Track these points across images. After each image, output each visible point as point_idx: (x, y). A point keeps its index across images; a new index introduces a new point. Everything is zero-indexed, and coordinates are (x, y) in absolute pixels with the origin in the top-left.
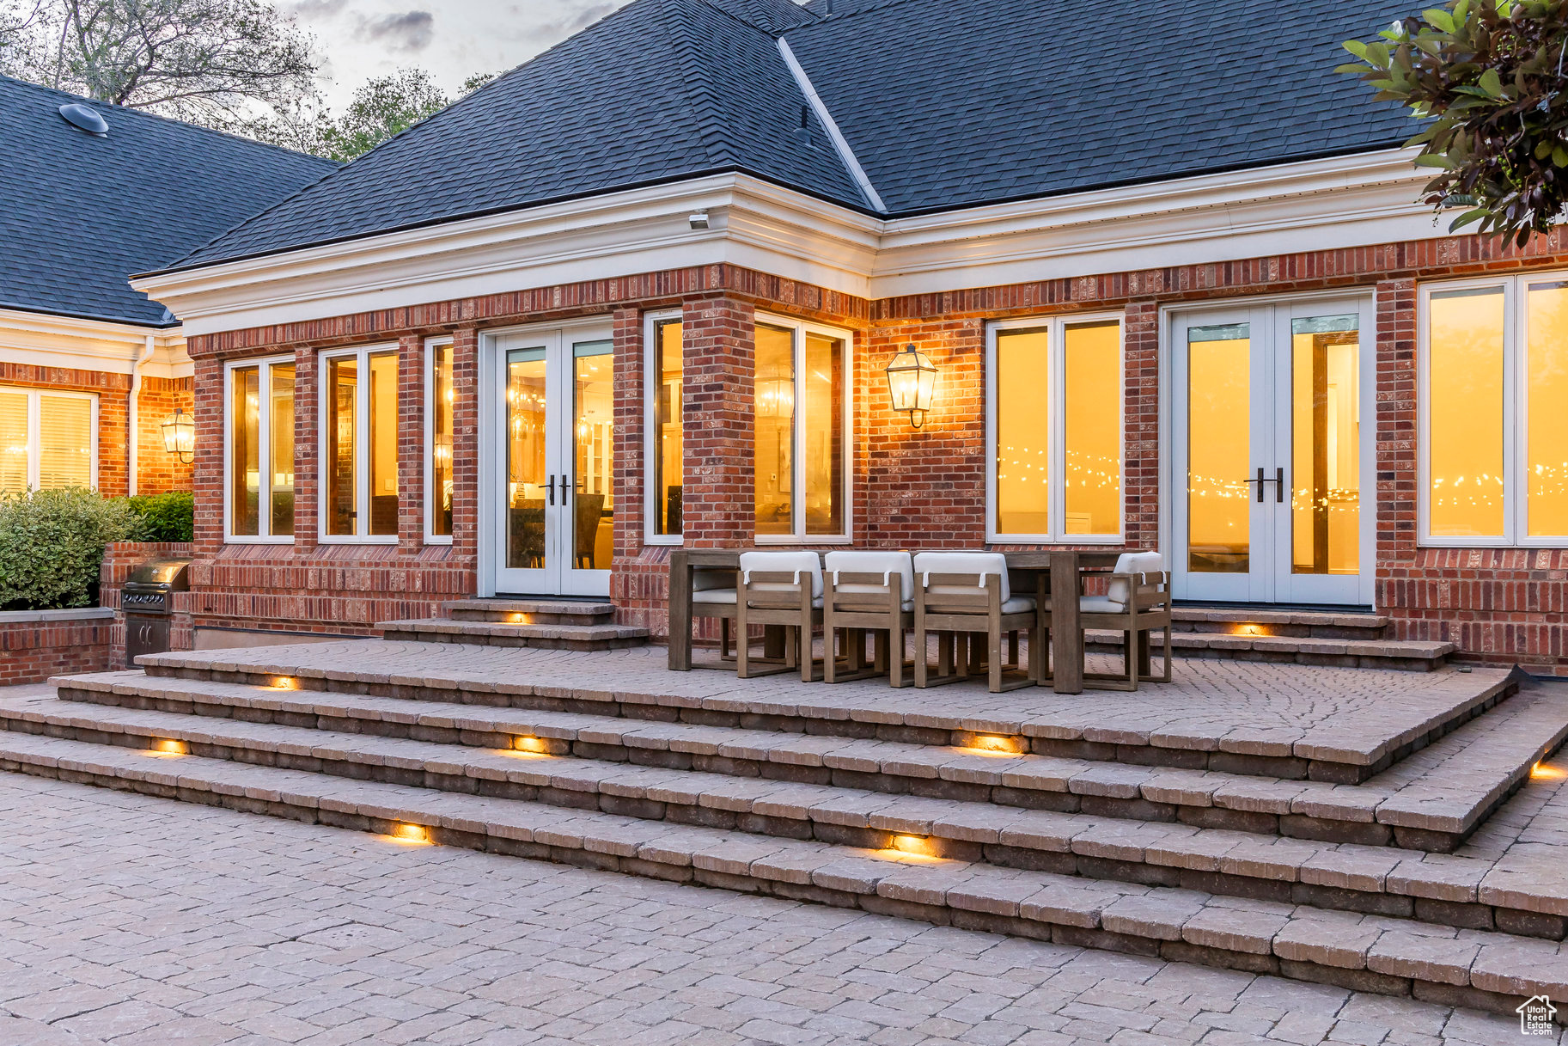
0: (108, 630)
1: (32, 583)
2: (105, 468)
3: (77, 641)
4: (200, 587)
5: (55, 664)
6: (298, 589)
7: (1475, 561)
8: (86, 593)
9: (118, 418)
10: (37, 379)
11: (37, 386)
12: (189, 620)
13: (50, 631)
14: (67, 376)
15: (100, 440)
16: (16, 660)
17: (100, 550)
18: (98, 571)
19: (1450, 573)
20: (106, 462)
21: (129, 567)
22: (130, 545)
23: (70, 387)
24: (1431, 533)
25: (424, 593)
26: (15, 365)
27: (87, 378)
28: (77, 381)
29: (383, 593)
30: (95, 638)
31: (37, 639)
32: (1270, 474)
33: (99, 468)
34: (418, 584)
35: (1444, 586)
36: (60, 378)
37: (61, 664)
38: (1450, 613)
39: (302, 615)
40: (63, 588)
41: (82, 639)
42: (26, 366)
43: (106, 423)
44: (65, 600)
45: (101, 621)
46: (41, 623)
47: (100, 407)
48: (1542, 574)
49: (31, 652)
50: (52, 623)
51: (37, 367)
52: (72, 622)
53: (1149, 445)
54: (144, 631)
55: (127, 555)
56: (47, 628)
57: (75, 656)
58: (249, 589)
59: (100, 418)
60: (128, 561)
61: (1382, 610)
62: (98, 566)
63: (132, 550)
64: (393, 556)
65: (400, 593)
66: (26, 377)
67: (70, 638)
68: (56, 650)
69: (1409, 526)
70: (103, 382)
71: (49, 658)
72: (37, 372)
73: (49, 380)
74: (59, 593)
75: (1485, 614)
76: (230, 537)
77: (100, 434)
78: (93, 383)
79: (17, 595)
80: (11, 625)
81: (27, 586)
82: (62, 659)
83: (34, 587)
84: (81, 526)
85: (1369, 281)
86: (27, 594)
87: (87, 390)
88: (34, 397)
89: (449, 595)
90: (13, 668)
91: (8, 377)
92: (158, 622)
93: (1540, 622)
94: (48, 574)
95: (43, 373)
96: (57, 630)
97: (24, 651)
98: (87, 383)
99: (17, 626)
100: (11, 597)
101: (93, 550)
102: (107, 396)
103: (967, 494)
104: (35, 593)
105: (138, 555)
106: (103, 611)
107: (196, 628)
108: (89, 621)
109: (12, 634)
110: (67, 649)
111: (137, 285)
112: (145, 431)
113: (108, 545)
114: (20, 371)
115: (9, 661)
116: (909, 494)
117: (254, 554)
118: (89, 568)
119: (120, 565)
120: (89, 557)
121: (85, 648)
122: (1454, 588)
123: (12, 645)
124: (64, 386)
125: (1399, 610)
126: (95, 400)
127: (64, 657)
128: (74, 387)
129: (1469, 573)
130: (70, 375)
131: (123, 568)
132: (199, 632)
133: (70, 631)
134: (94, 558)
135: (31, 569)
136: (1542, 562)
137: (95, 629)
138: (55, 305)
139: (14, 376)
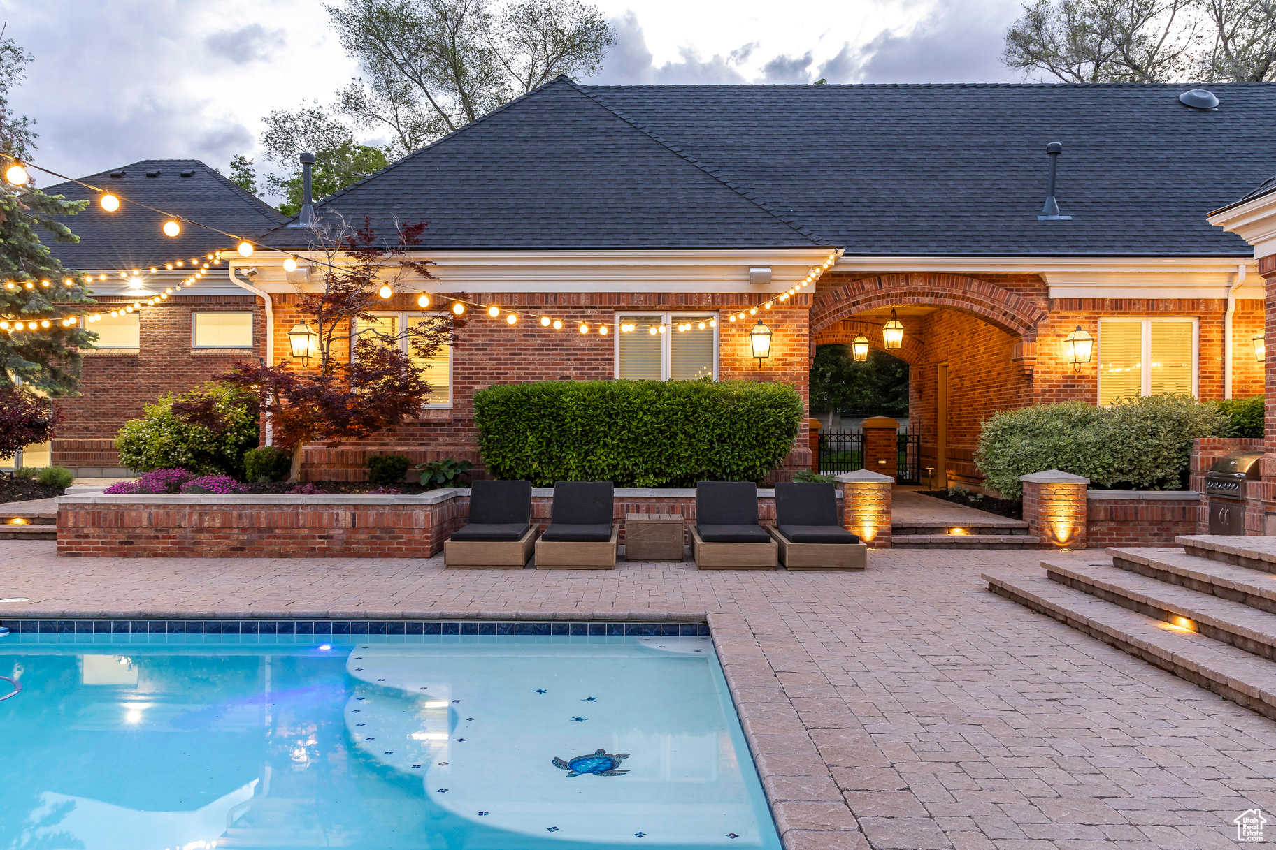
0: (1195, 509)
1: (1135, 469)
2: (1204, 377)
3: (1168, 517)
4: (1270, 478)
5: (1151, 535)
8: (1178, 479)
9: (1215, 335)
10: (1148, 309)
11: (1148, 315)
12: (1260, 506)
13: (1147, 508)
14: (1172, 305)
15: (1200, 355)
16: (1120, 529)
17: (1190, 444)
18: (1189, 461)
20: (1205, 372)
21: (1214, 459)
22: (1214, 440)
23: (1174, 313)
26: (1130, 300)
27: (1188, 305)
28: (1180, 308)
30: (1184, 516)
31: (1136, 514)
33: (1200, 377)
36: (1166, 307)
37: (1156, 535)
40: (1159, 474)
41: (1173, 516)
42: (1139, 300)
43: (1205, 341)
44: (1161, 483)
45: (1189, 502)
46: (1139, 501)
47: (1200, 327)
49: (1131, 524)
50: (1148, 502)
51: (1148, 300)
52: (1164, 502)
54: (1223, 512)
55: (1212, 449)
56: (1144, 505)
57: (1168, 529)
59: (1200, 336)
60: (1213, 454)
62: (1188, 457)
63: (1216, 445)
66: (1139, 308)
67: (1163, 515)
68: (1151, 523)
70: (1202, 307)
71: (1146, 529)
72: (1148, 304)
73: (1158, 309)
74: (1155, 478)
77: (1200, 350)
78: (1193, 309)
79: (1123, 478)
80: (1116, 501)
81: (1130, 471)
82: (1156, 531)
83: (1136, 472)
84: (1174, 424)
86: (1131, 478)
87: (1188, 315)
88: (1146, 325)
90: (1117, 535)
91: (1125, 309)
92: (1235, 506)
94: (1147, 462)
95: (1153, 305)
96: (1152, 508)
97: (1125, 522)
98: (1189, 309)
99: (1120, 502)
100: (1117, 480)
101: (1184, 444)
102: (1206, 318)
104: (1136, 477)
105: (1221, 449)
106: (1192, 494)
107: (1267, 514)
108: (1179, 502)
109: (1116, 508)
110: (1160, 523)
111: (1213, 221)
112: (1239, 345)
113: (1196, 440)
114: (1134, 304)
115: (1115, 529)
118: (1181, 458)
119: (1205, 456)
120: (1181, 449)
121: (1176, 523)
123: (1116, 518)
124: (1170, 313)
126: (1195, 322)
127: (1158, 529)
128: (1178, 313)
130: (1175, 304)
131: (1208, 459)
132: (1270, 517)
133: (1163, 508)
134: (1185, 450)
135: (1133, 458)
137: (1184, 509)
138: (1161, 249)
139: (1130, 309)
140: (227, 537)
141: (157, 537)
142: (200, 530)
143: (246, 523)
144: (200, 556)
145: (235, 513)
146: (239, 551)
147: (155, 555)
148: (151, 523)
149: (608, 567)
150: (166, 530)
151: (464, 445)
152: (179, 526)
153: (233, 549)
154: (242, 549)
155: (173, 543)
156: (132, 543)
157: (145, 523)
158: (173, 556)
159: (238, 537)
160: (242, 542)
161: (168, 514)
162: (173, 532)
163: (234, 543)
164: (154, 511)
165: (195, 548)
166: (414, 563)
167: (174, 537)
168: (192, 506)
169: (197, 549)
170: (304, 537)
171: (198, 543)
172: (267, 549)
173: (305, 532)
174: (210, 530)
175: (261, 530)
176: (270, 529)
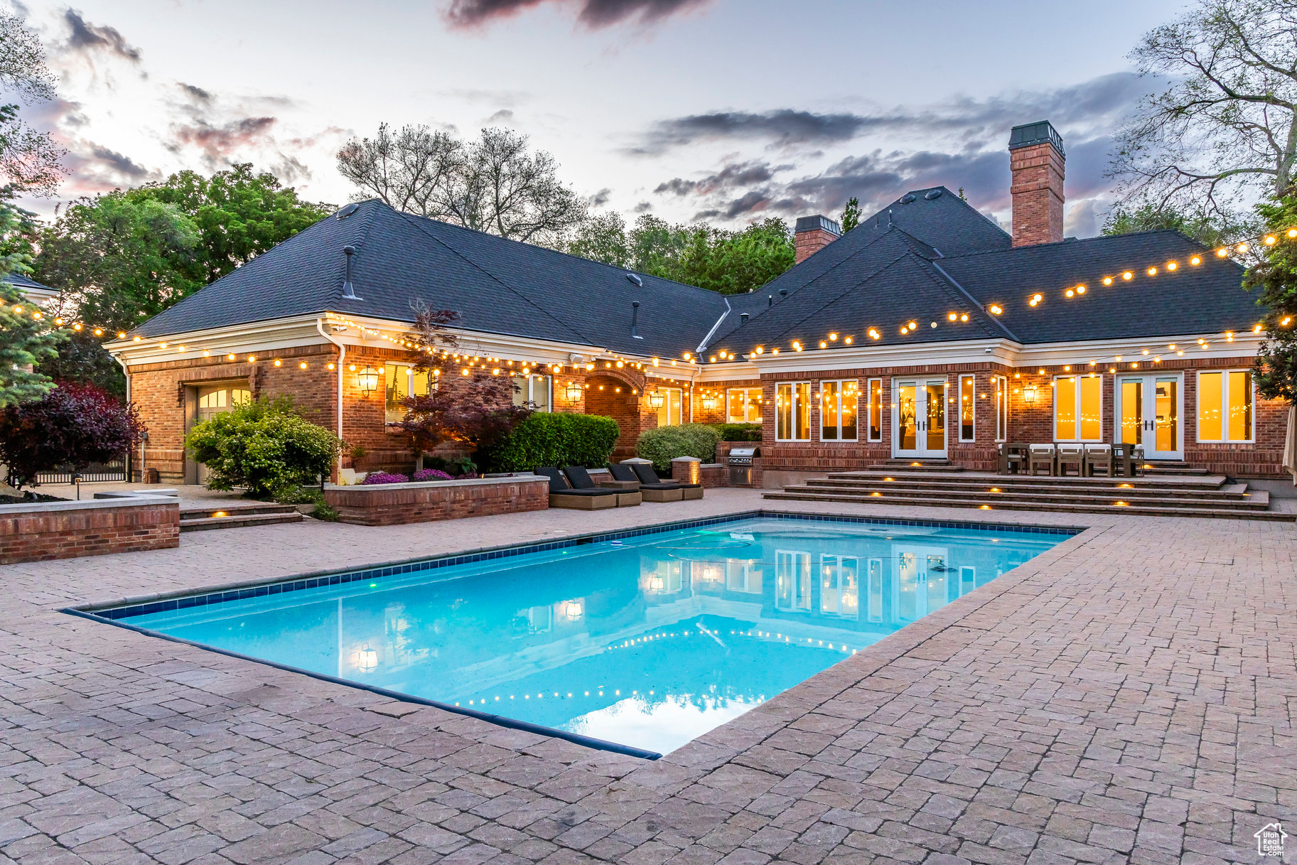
0: (722, 471)
2: (684, 416)
3: (715, 475)
4: (766, 456)
6: (813, 456)
7: (1214, 447)
8: (712, 459)
9: (687, 397)
12: (760, 467)
14: (676, 383)
18: (715, 451)
19: (1207, 450)
22: (722, 443)
24: (1200, 440)
25: (870, 457)
26: (668, 379)
29: (852, 458)
30: (719, 474)
32: (1149, 422)
33: (682, 416)
34: (868, 454)
35: (1205, 454)
38: (1206, 461)
39: (816, 465)
43: (685, 399)
45: (720, 467)
47: (683, 393)
48: (1234, 450)
53: (1111, 413)
54: (739, 471)
55: (722, 446)
56: (710, 470)
58: (790, 457)
59: (683, 397)
60: (725, 448)
61: (1186, 460)
63: (725, 444)
64: (856, 446)
65: (860, 458)
68: (711, 477)
69: (1194, 437)
70: (685, 384)
72: (670, 382)
73: (672, 384)
74: (706, 459)
75: (1217, 461)
76: (777, 440)
77: (682, 403)
78: (682, 385)
80: (706, 469)
84: (711, 436)
85: (1182, 369)
87: (680, 387)
88: (669, 391)
89: (881, 458)
91: (665, 384)
92: (745, 468)
93: (1233, 463)
94: (706, 452)
101: (714, 444)
102: (684, 389)
103: (1047, 427)
112: (695, 401)
113: (717, 443)
115: (703, 481)
116: (1026, 427)
117: (791, 446)
122: (1208, 454)
123: (704, 475)
124: (676, 386)
125: (1192, 461)
126: (681, 391)
129: (1213, 450)
131: (723, 450)
132: (765, 471)
133: (714, 471)
134: (714, 447)
136: (1233, 447)
137: (719, 471)
139: (667, 384)
140: (466, 506)
141: (433, 508)
142: (454, 502)
143: (475, 496)
144: (454, 518)
145: (470, 491)
146: (472, 513)
147: (433, 520)
148: (431, 499)
149: (639, 505)
150: (437, 503)
151: (446, 449)
152: (445, 501)
153: (470, 512)
154: (473, 512)
155: (441, 511)
156: (420, 513)
157: (428, 500)
158: (441, 519)
159: (472, 505)
160: (473, 507)
161: (439, 493)
162: (441, 504)
163: (469, 508)
164: (432, 491)
165: (451, 513)
166: (541, 512)
167: (442, 508)
168: (450, 488)
169: (453, 513)
170: (500, 502)
171: (453, 510)
172: (484, 511)
173: (500, 499)
174: (459, 501)
175: (482, 500)
176: (485, 499)
